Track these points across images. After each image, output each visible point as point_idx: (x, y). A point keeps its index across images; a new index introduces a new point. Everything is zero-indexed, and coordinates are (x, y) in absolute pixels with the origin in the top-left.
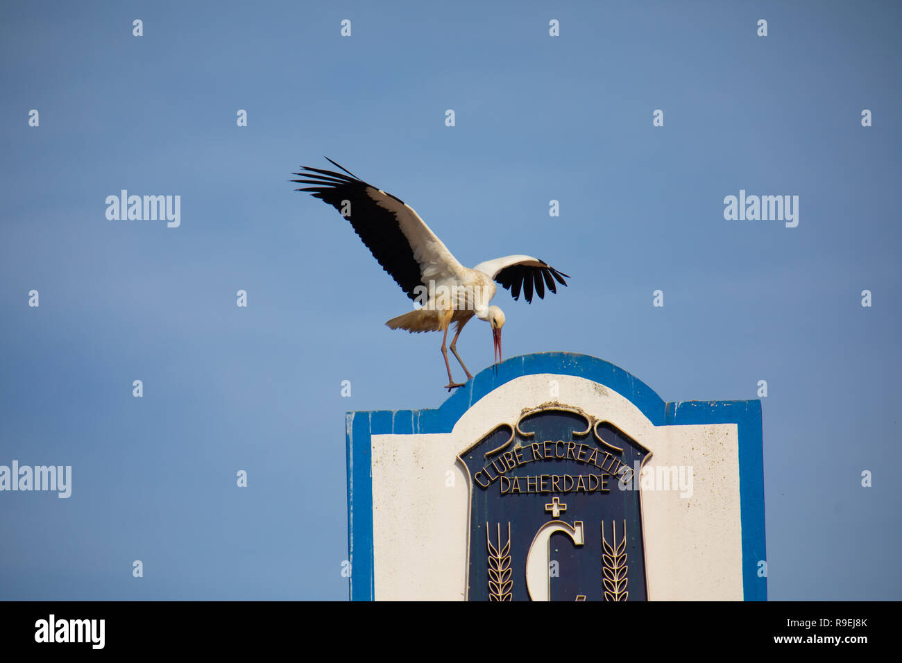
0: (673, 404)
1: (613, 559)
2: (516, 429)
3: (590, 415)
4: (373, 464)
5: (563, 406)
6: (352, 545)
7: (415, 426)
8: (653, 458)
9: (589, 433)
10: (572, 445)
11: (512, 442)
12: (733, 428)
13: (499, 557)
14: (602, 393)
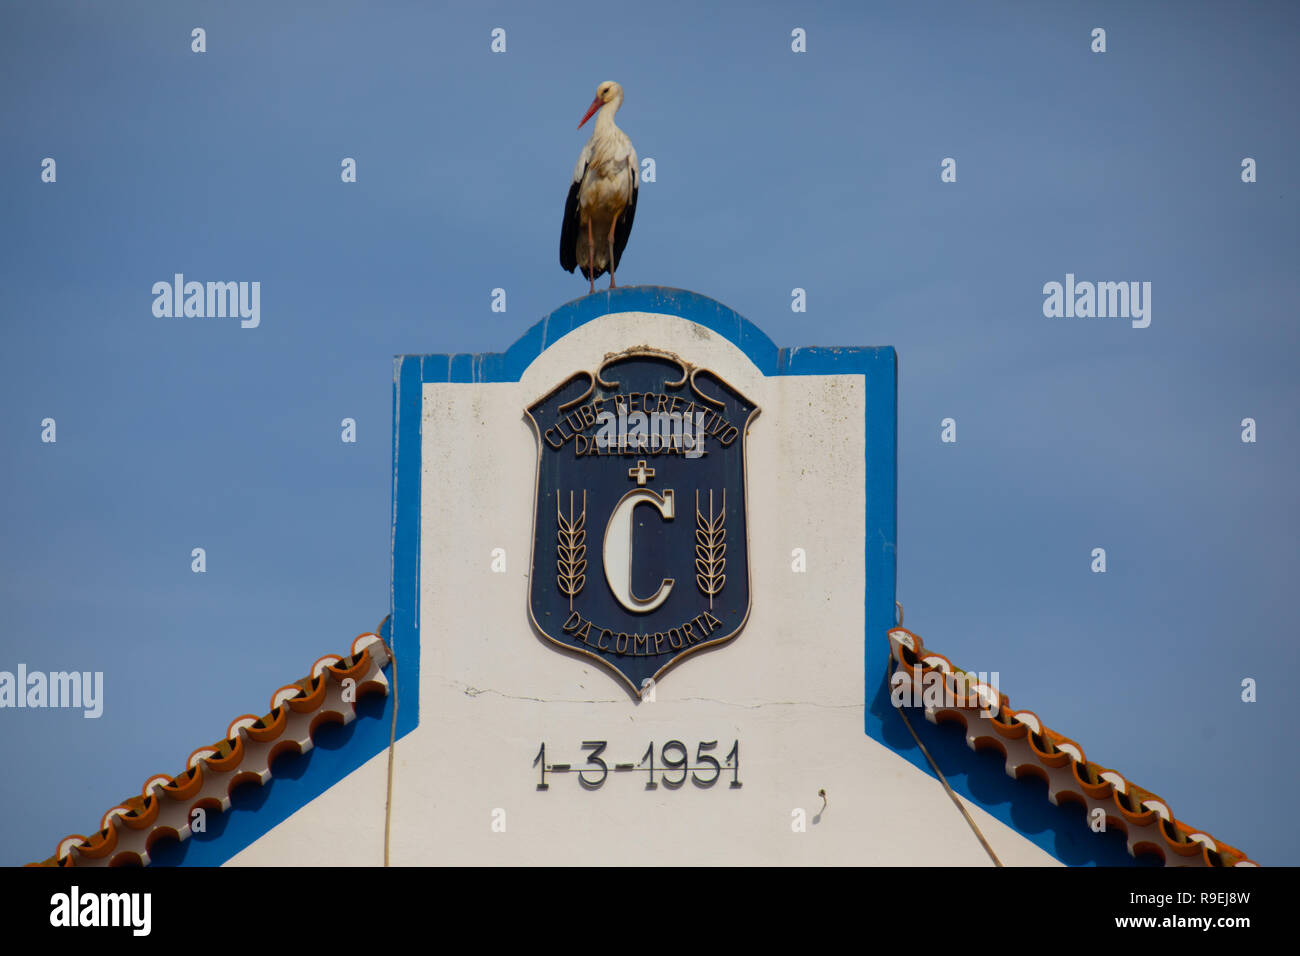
0: (788, 350)
1: (708, 535)
2: (596, 379)
3: (687, 361)
4: (423, 418)
5: (654, 351)
6: (395, 515)
7: (476, 372)
8: (761, 415)
9: (684, 385)
10: (663, 398)
11: (591, 394)
12: (858, 381)
13: (571, 531)
14: (702, 335)
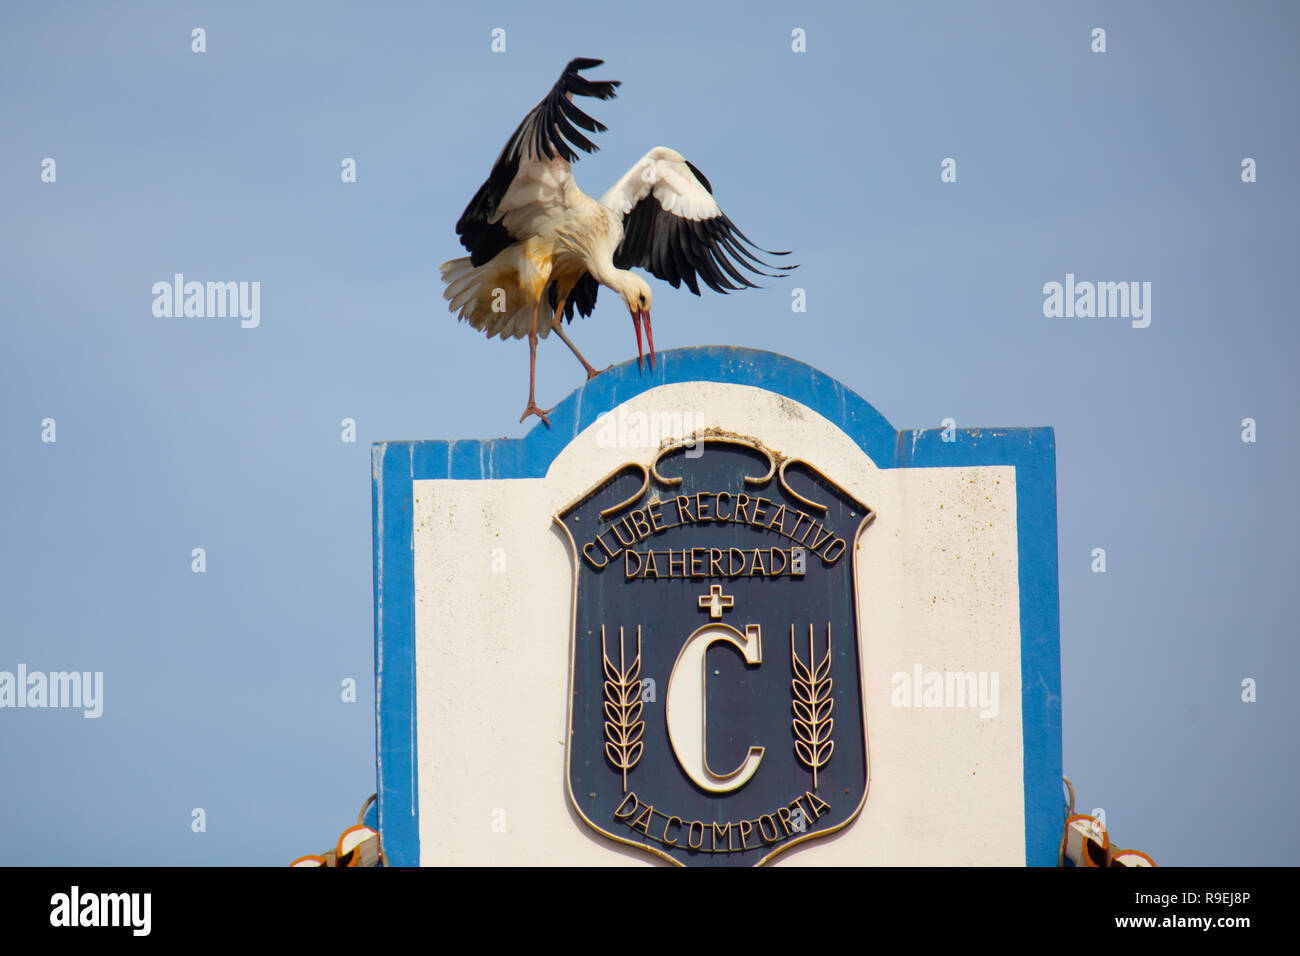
0: (909, 434)
1: (809, 687)
2: (651, 472)
3: (774, 450)
4: (415, 528)
5: (728, 434)
6: (381, 661)
7: (486, 465)
8: (876, 521)
9: (770, 481)
10: (743, 500)
11: (644, 494)
12: (1007, 474)
13: (623, 682)
14: (792, 414)
